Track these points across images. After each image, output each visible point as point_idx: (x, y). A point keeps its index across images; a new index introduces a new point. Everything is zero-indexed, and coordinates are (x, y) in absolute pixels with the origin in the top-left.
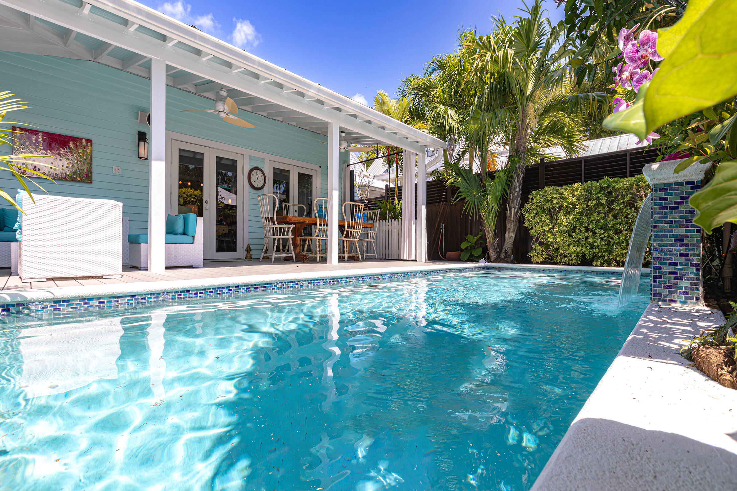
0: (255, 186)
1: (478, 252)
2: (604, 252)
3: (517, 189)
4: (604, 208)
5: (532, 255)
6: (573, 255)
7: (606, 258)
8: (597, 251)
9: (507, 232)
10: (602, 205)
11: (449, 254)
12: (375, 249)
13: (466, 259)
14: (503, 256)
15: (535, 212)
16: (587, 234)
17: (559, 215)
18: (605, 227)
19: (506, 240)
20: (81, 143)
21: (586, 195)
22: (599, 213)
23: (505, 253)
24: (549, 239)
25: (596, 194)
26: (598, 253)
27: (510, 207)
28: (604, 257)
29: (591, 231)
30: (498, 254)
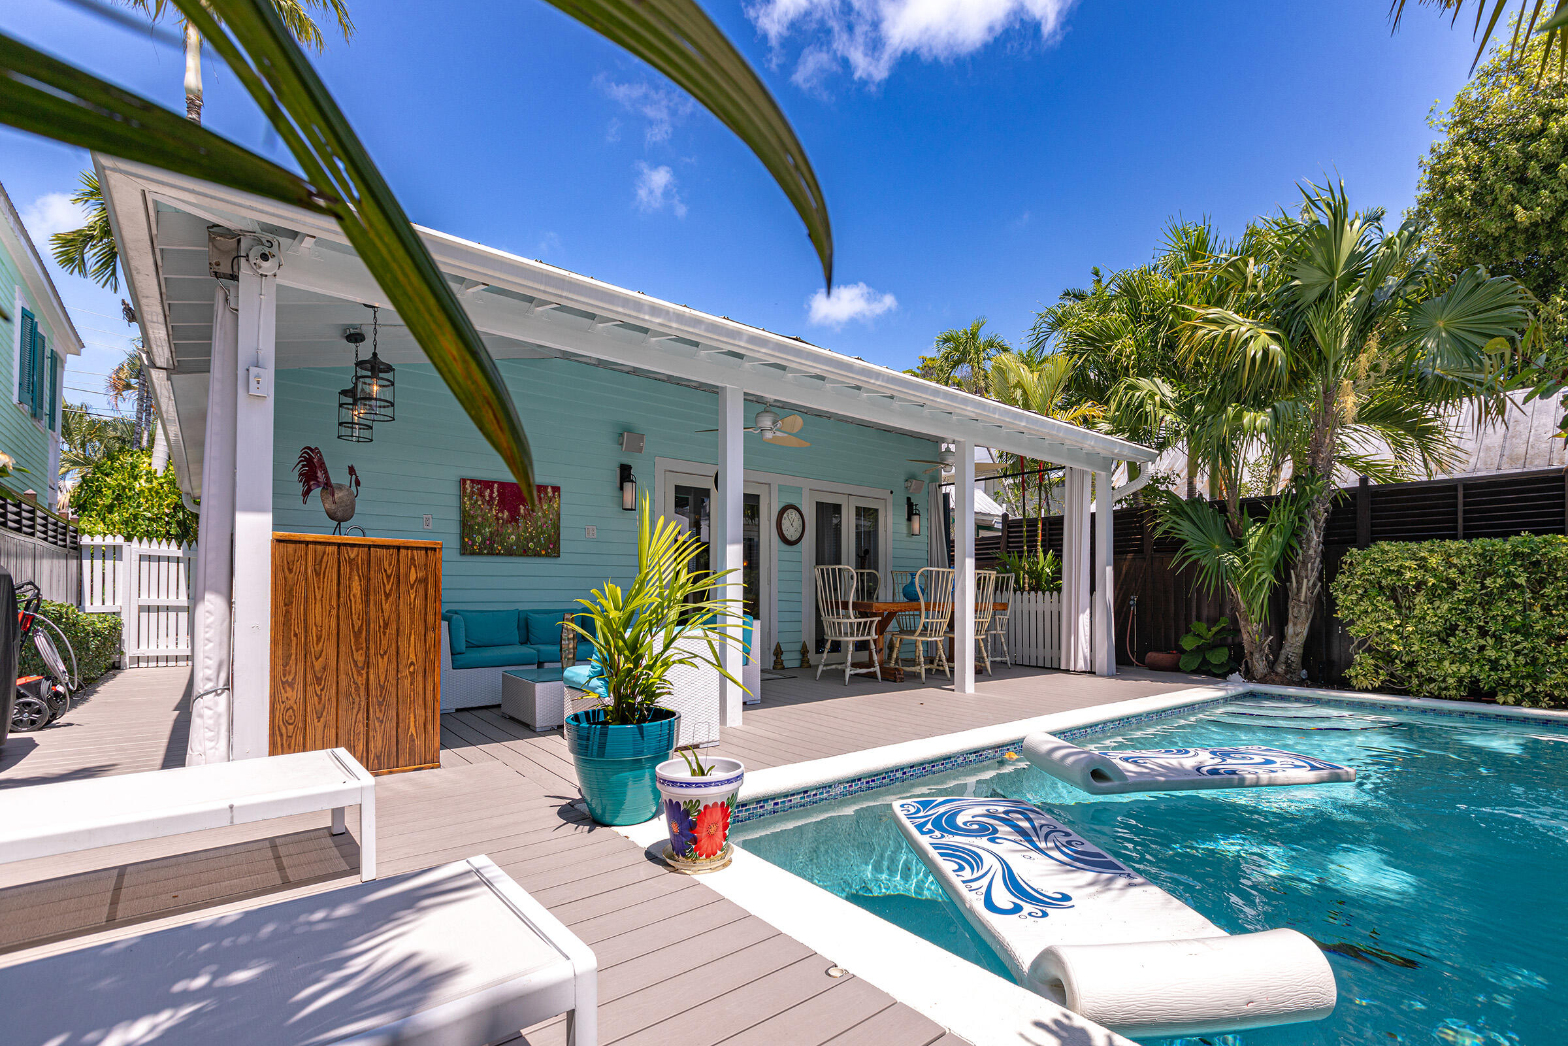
0: (789, 538)
1: (1220, 657)
2: (1523, 677)
3: (1314, 543)
4: (1523, 592)
5: (1353, 674)
6: (1451, 681)
7: (1527, 690)
8: (1507, 674)
9: (1290, 625)
10: (1517, 586)
11: (1152, 656)
12: (1005, 649)
13: (1193, 668)
14: (1280, 669)
15: (1360, 592)
16: (1482, 642)
17: (1417, 601)
18: (1525, 630)
19: (1289, 638)
20: (546, 494)
21: (1479, 565)
22: (1510, 602)
23: (1286, 663)
24: (1395, 647)
25: (1505, 566)
26: (1509, 680)
27: (1297, 576)
28: (1523, 687)
29: (1494, 636)
30: (1272, 665)
